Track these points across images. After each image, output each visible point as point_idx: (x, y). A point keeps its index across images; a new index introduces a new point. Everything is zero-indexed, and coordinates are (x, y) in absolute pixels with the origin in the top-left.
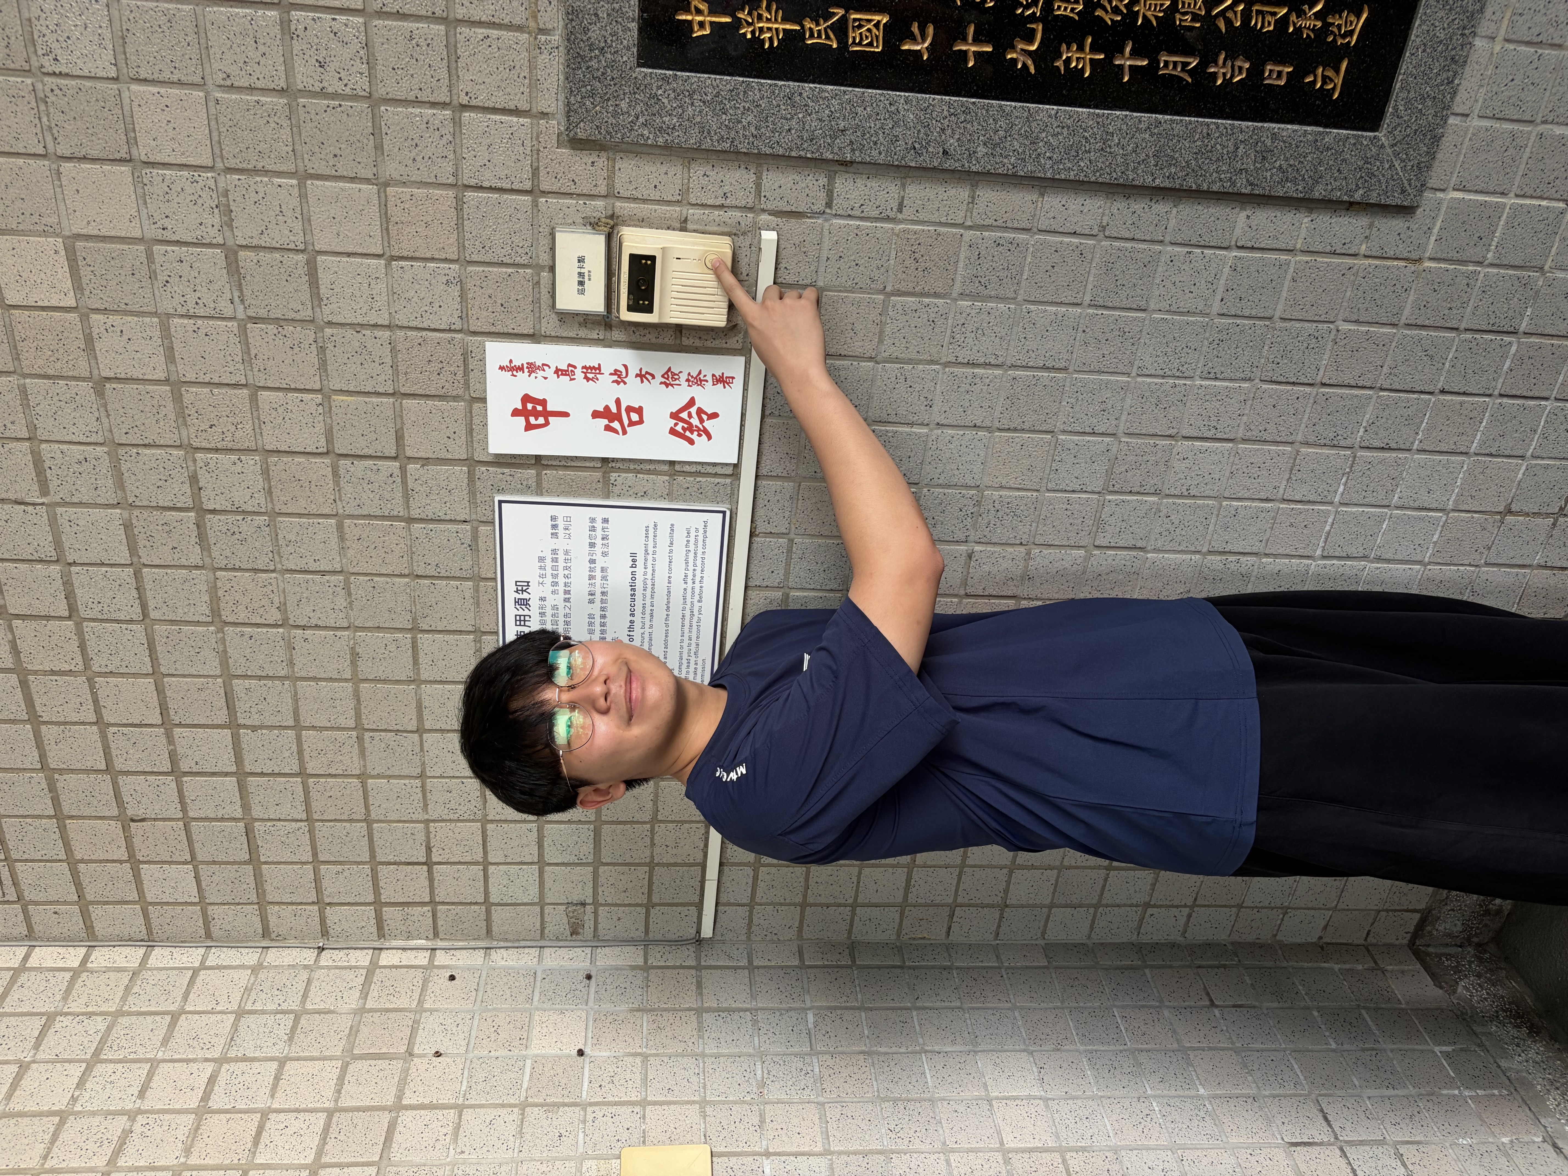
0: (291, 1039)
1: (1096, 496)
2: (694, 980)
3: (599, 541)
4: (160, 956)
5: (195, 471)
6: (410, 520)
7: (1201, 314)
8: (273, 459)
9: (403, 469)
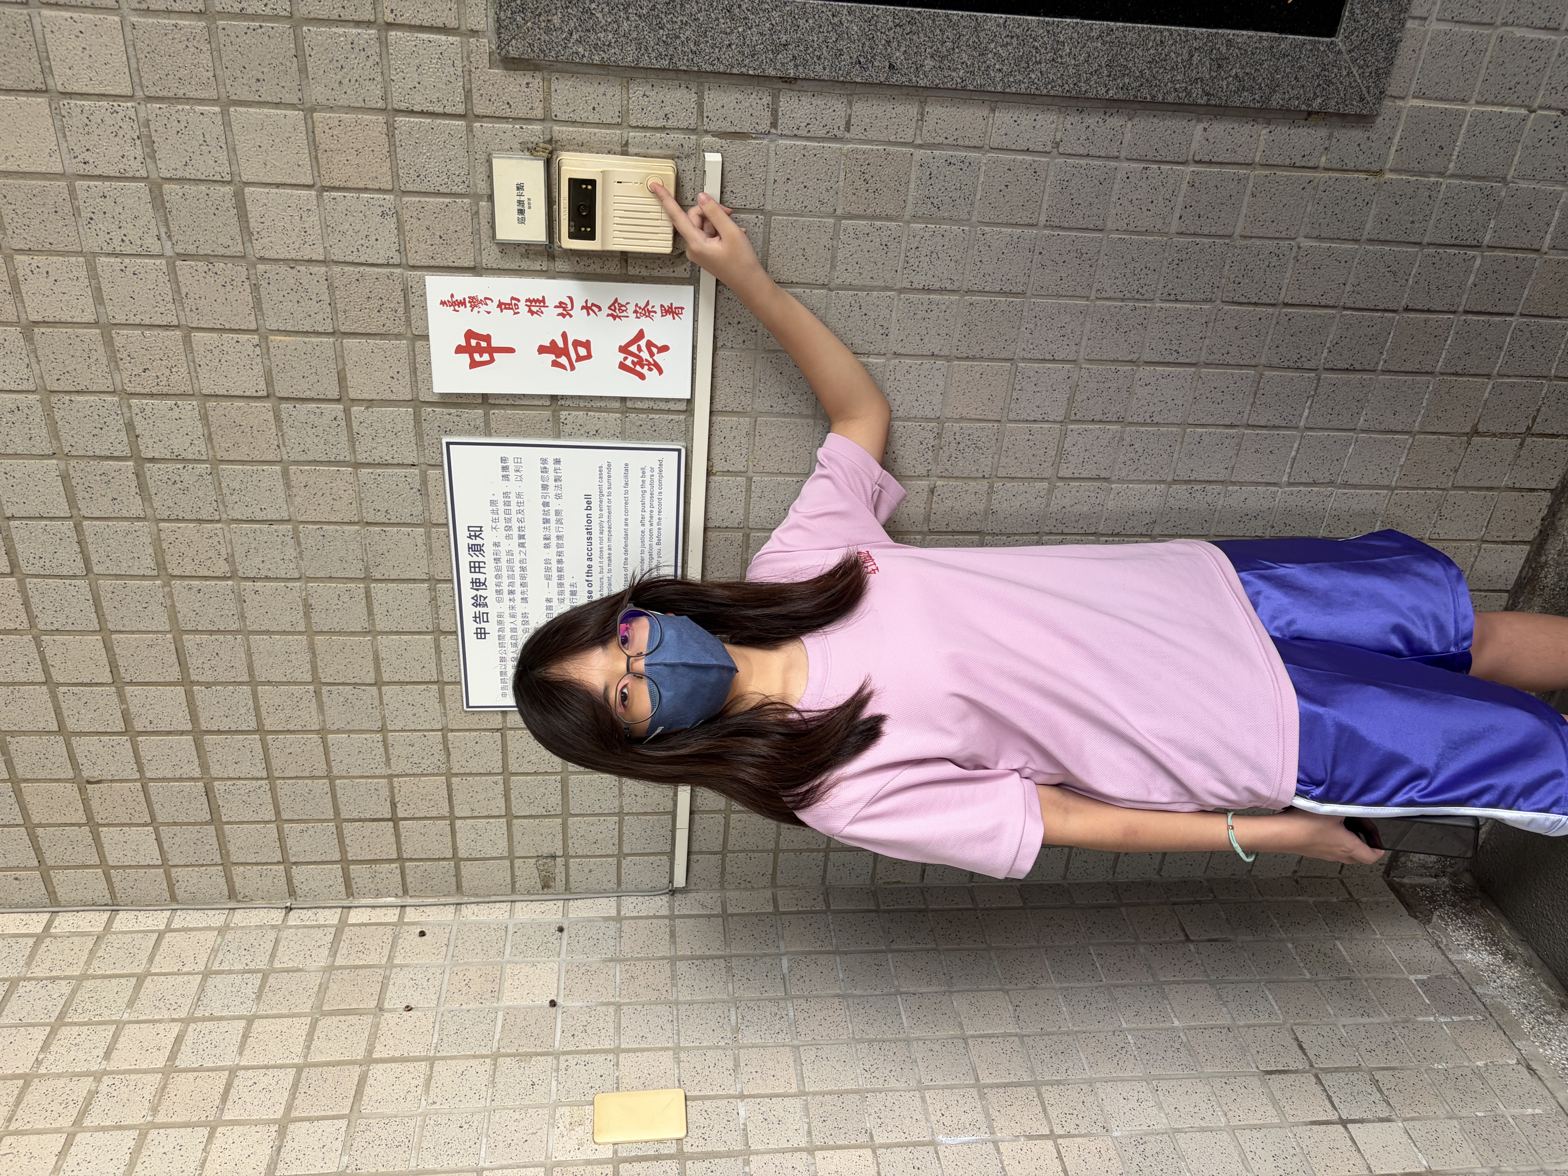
0: (259, 997)
1: (1058, 426)
2: (668, 930)
3: (551, 483)
4: (124, 920)
5: (131, 417)
6: (357, 465)
7: (1160, 233)
8: (211, 404)
9: (347, 412)
